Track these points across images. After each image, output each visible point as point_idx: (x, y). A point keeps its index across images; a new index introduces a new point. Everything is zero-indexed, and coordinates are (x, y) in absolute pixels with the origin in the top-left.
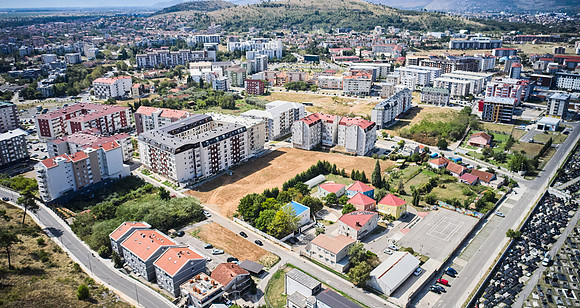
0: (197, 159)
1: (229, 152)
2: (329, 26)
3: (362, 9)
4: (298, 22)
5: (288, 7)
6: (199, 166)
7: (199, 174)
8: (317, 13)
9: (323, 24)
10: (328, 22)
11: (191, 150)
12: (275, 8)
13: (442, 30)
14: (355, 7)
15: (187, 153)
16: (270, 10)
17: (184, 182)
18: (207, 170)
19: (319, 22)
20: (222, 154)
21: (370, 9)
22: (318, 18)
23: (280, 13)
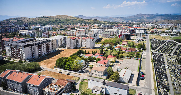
0: (33, 50)
1: (45, 49)
2: (64, 23)
3: (73, 19)
4: (54, 22)
5: (50, 18)
6: (34, 53)
7: (34, 56)
8: (59, 20)
9: (62, 23)
10: (63, 22)
11: (30, 47)
12: (46, 19)
13: (97, 24)
14: (71, 18)
15: (29, 48)
16: (44, 19)
17: (28, 60)
18: (37, 55)
19: (60, 22)
20: (43, 49)
21: (76, 18)
22: (60, 21)
23: (47, 20)
